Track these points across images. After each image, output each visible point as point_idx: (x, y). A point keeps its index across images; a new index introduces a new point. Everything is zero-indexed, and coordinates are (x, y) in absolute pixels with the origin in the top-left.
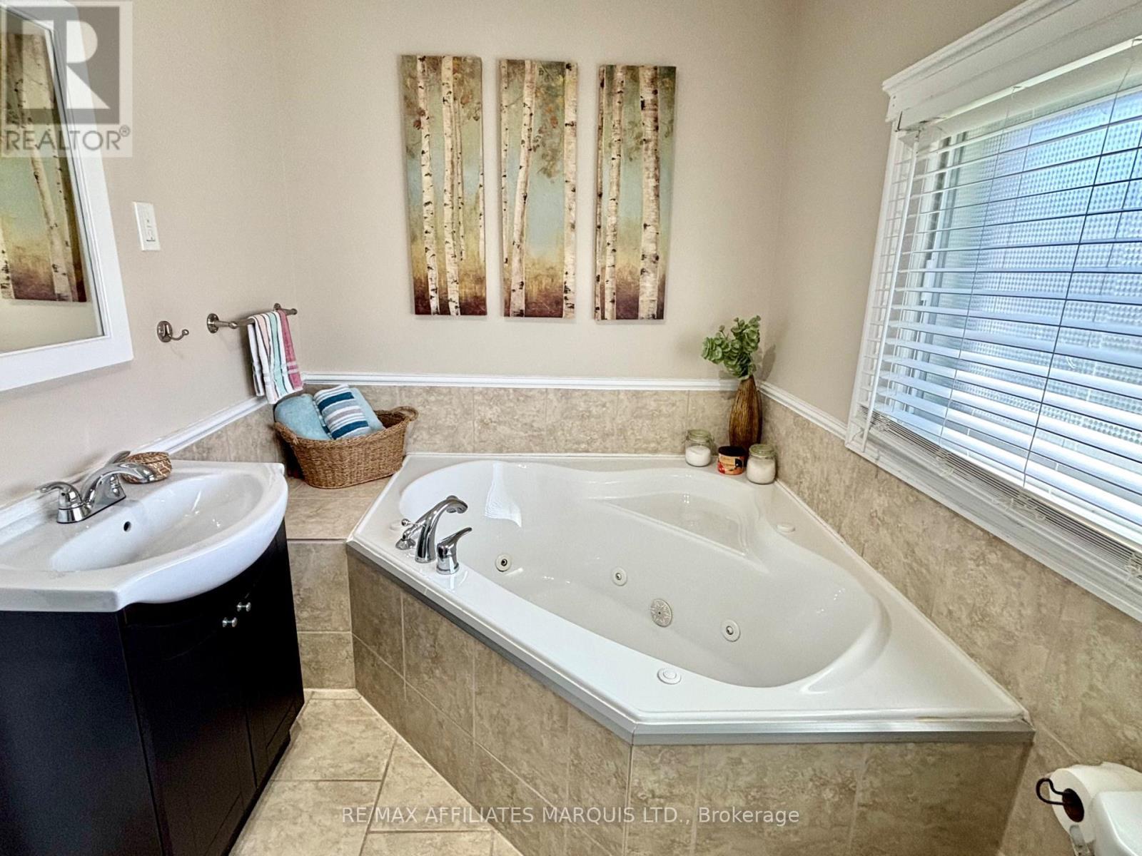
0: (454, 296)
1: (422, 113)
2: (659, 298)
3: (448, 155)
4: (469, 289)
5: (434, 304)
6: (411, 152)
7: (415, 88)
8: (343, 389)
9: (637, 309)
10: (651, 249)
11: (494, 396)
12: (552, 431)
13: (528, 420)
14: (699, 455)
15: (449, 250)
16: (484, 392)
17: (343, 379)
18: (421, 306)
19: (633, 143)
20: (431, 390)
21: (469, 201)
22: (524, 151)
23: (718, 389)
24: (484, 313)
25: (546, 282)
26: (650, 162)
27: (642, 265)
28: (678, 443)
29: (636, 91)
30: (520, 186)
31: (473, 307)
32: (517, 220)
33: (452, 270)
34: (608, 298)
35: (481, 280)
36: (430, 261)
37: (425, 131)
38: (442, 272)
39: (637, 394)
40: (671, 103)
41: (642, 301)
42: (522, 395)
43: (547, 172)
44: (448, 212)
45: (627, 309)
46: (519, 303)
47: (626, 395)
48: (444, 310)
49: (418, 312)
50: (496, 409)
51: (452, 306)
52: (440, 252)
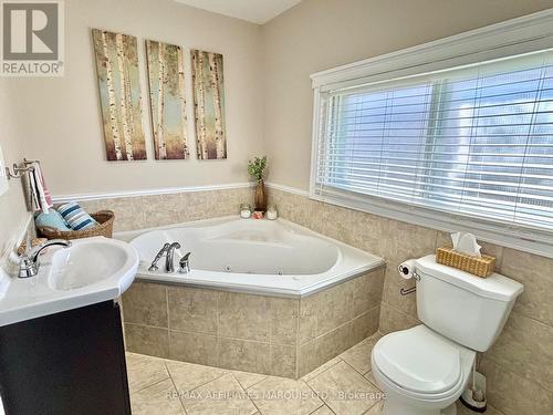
0: (129, 150)
1: (106, 59)
2: (224, 150)
3: (122, 82)
4: (138, 147)
5: (119, 155)
6: (101, 78)
7: (102, 46)
8: (75, 204)
9: (216, 154)
10: (219, 129)
11: (152, 199)
12: (182, 212)
13: (170, 209)
15: (125, 128)
16: (148, 198)
18: (111, 156)
19: (209, 84)
20: (118, 200)
21: (135, 104)
22: (161, 82)
24: (145, 159)
25: (175, 143)
26: (216, 93)
27: (217, 136)
29: (208, 63)
30: (160, 99)
31: (140, 156)
32: (160, 114)
33: (128, 138)
34: (204, 150)
35: (143, 143)
36: (115, 134)
37: (109, 69)
38: (122, 139)
40: (222, 69)
41: (218, 151)
42: (168, 197)
43: (172, 93)
44: (124, 110)
45: (212, 155)
46: (163, 153)
47: (214, 192)
48: (124, 158)
49: (109, 159)
50: (154, 205)
51: (129, 156)
52: (120, 129)
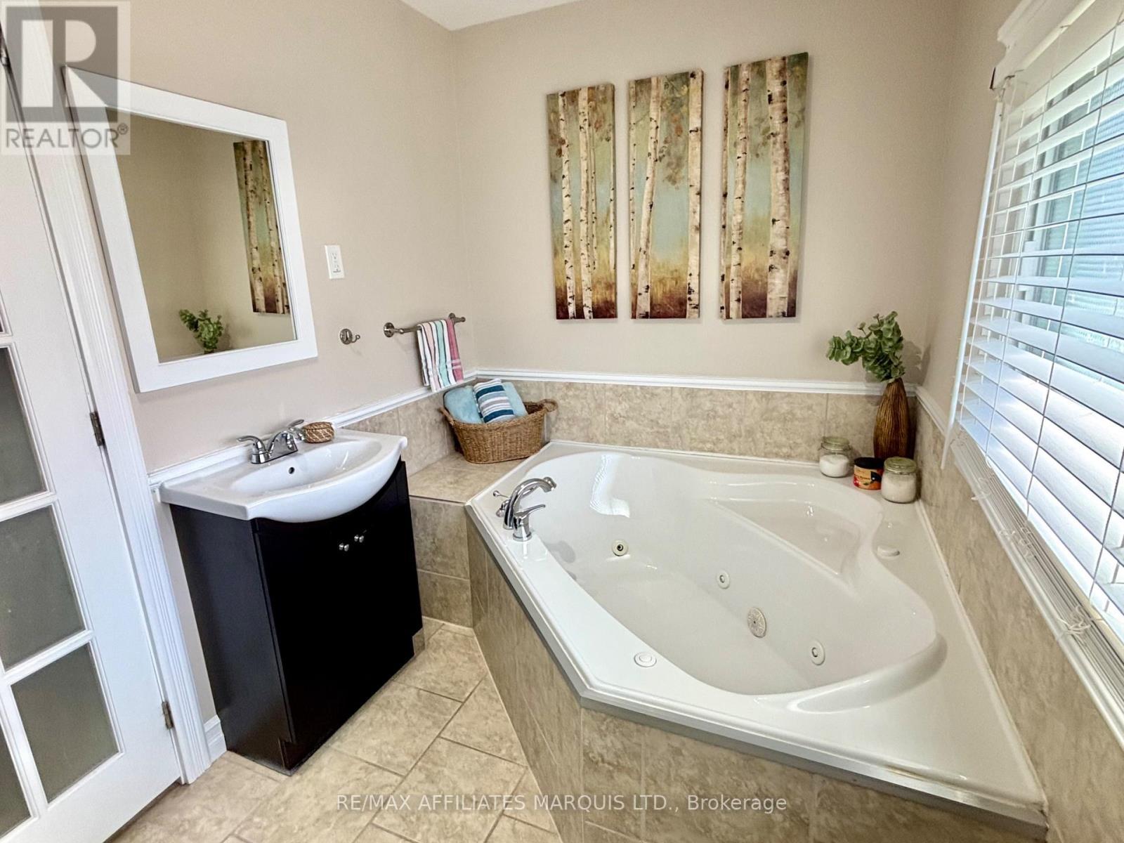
0: (588, 302)
1: (563, 142)
2: (789, 294)
3: (584, 175)
4: (601, 295)
5: (572, 309)
6: (555, 178)
7: (558, 120)
8: (496, 382)
9: (764, 306)
10: (780, 244)
11: (622, 393)
12: (677, 428)
13: (653, 417)
14: (836, 464)
15: (584, 261)
16: (614, 389)
17: (497, 374)
18: (562, 313)
19: (760, 139)
20: (569, 386)
21: (601, 215)
22: (650, 162)
23: (864, 393)
24: (614, 316)
25: (670, 284)
26: (778, 155)
27: (771, 261)
28: (814, 449)
29: (763, 86)
30: (646, 196)
31: (605, 311)
32: (644, 227)
33: (586, 279)
34: (733, 297)
35: (612, 286)
36: (569, 272)
37: (565, 158)
38: (578, 282)
39: (767, 396)
40: (803, 90)
41: (771, 299)
42: (649, 393)
43: (672, 179)
44: (583, 227)
45: (754, 307)
46: (645, 306)
47: (755, 395)
48: (580, 315)
49: (558, 317)
50: (625, 405)
51: (586, 311)
52: (577, 262)
